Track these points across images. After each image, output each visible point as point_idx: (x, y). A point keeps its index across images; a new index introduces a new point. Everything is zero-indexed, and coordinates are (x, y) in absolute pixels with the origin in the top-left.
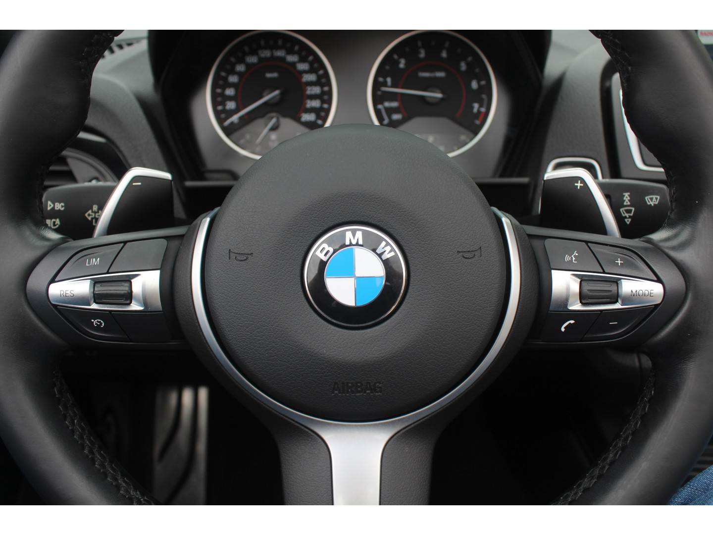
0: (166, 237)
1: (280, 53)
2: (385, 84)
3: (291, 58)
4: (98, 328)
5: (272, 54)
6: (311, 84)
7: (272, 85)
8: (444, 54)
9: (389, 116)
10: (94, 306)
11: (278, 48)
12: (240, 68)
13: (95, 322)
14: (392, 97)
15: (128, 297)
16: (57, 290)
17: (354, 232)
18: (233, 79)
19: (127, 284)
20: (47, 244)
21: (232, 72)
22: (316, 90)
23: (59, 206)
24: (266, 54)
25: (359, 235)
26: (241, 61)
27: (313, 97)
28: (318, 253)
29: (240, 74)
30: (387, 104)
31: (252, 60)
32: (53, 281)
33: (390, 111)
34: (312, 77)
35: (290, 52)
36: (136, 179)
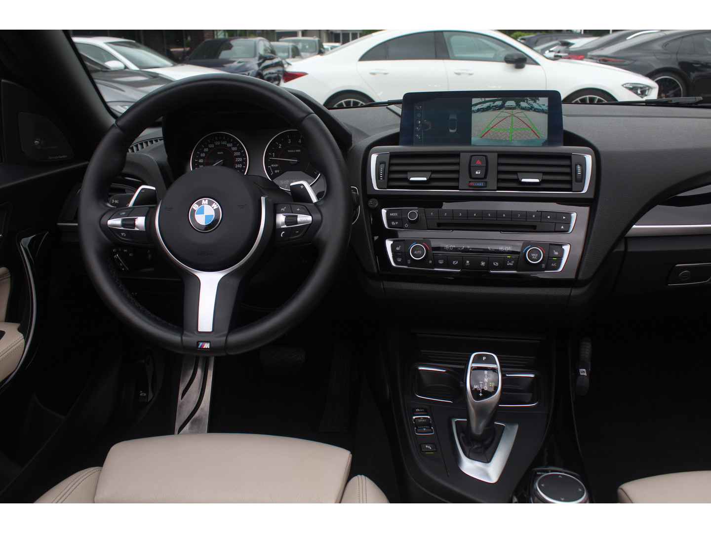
0: (149, 207)
1: (224, 143)
2: (272, 156)
3: (229, 145)
4: (123, 237)
5: (221, 143)
6: (238, 157)
7: (220, 157)
8: (300, 141)
9: (274, 172)
10: (122, 228)
11: (223, 140)
12: (206, 150)
13: (122, 234)
14: (275, 162)
15: (134, 225)
16: (110, 222)
17: (205, 200)
18: (203, 155)
19: (134, 221)
20: (108, 208)
21: (203, 152)
22: (240, 159)
23: (116, 202)
24: (218, 143)
25: (207, 201)
26: (207, 147)
27: (239, 163)
28: (194, 207)
29: (206, 153)
30: (272, 166)
31: (212, 146)
32: (109, 219)
33: (274, 169)
34: (238, 154)
35: (229, 142)
36: (143, 189)
